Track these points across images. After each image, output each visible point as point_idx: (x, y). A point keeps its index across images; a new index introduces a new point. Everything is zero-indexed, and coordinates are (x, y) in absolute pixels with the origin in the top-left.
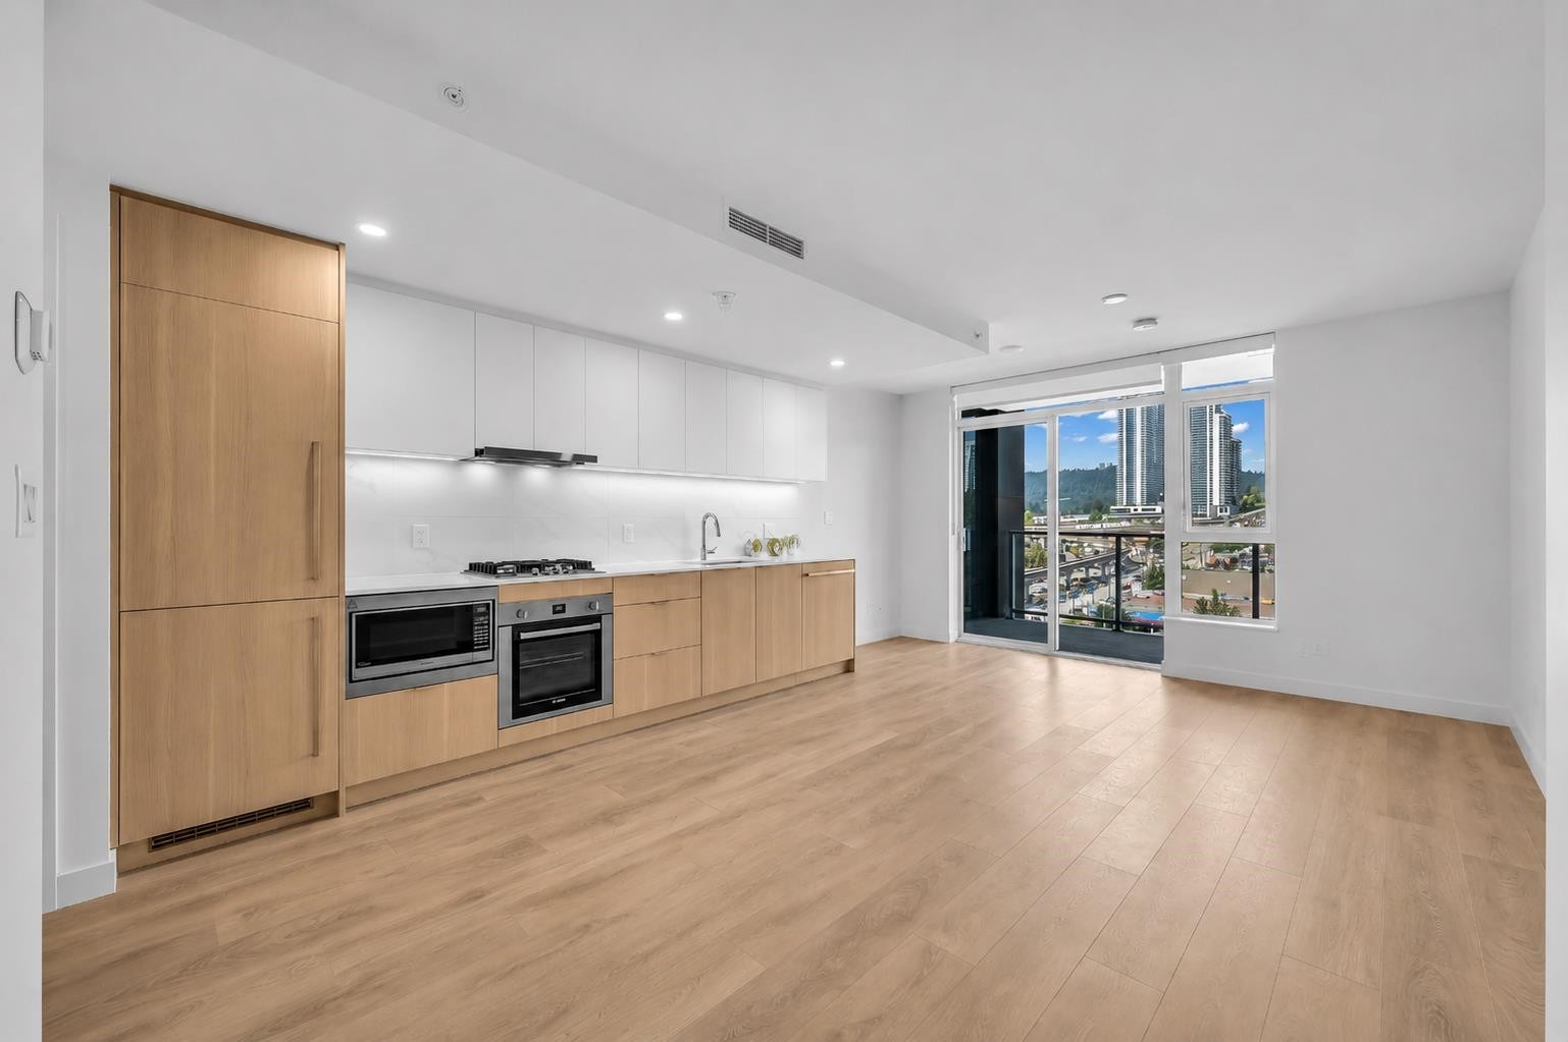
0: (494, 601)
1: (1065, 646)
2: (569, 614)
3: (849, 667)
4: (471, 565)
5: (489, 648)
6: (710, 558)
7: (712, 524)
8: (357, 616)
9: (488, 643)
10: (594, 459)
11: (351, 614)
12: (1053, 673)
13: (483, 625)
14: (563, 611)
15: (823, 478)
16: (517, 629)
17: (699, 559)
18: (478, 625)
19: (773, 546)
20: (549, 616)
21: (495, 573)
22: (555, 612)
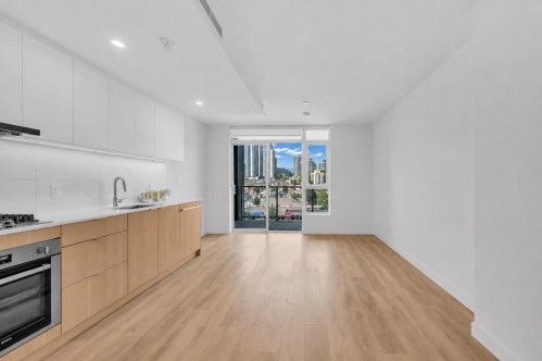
1: (271, 229)
2: (14, 263)
3: (197, 253)
6: (120, 205)
7: (119, 183)
10: (35, 132)
12: (267, 238)
14: (10, 261)
17: (111, 205)
19: (155, 196)
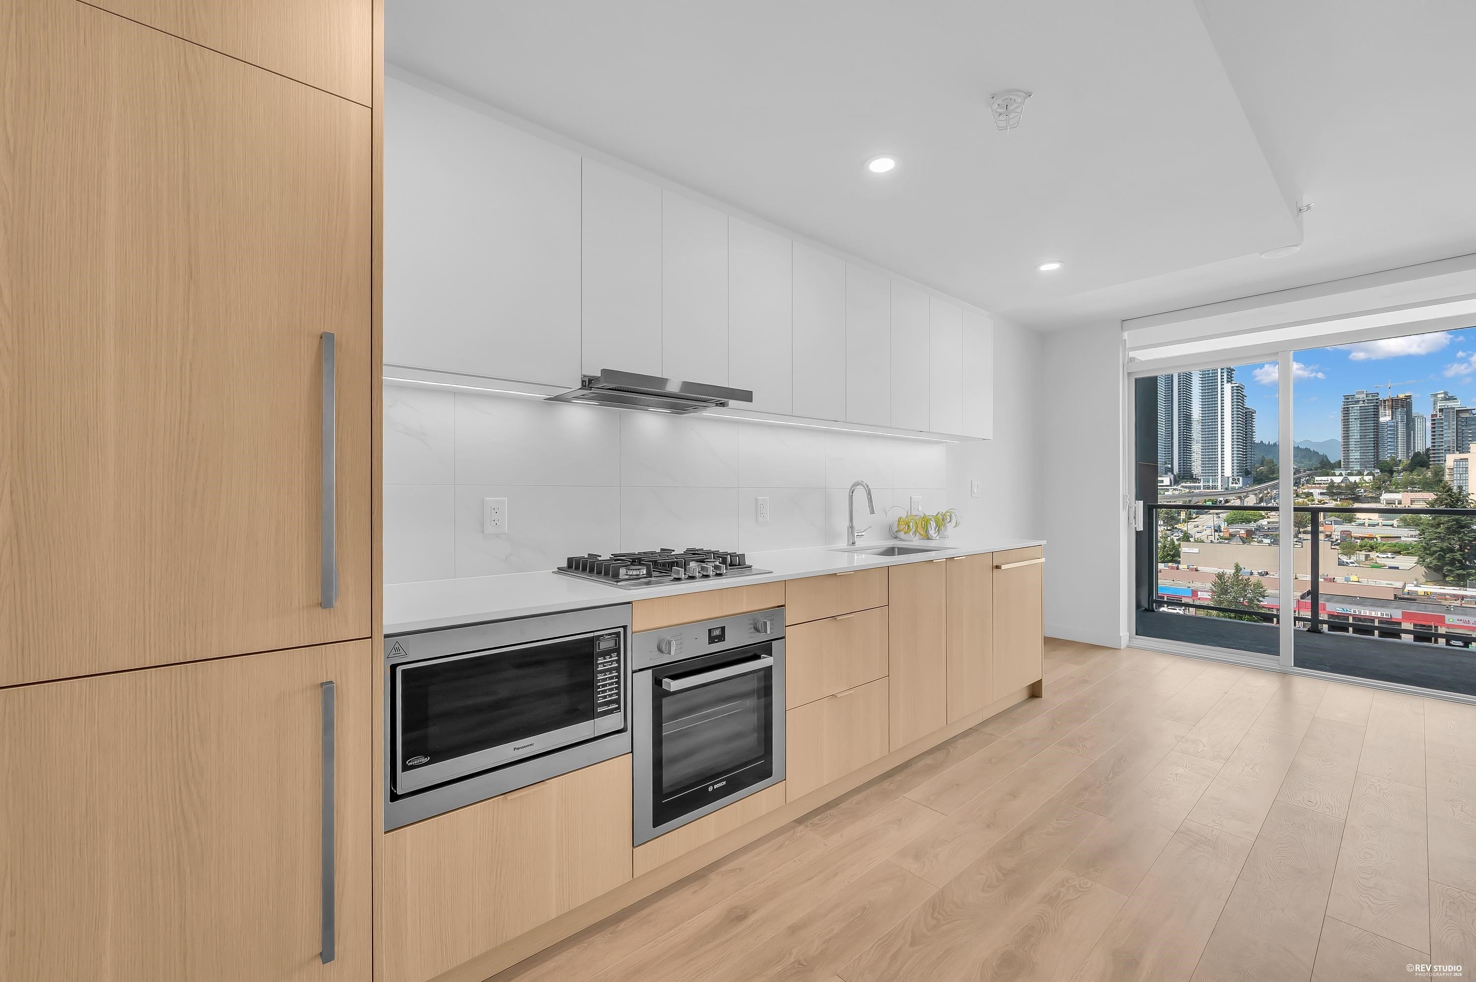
0: (625, 627)
2: (730, 643)
3: (1035, 691)
4: (570, 560)
5: (619, 708)
6: (860, 542)
7: (860, 493)
8: (403, 671)
9: (617, 701)
10: (746, 396)
11: (393, 668)
13: (610, 670)
14: (721, 638)
15: (990, 436)
16: (660, 674)
17: (845, 543)
18: (601, 672)
19: (925, 526)
20: (702, 647)
21: (616, 577)
22: (712, 640)
